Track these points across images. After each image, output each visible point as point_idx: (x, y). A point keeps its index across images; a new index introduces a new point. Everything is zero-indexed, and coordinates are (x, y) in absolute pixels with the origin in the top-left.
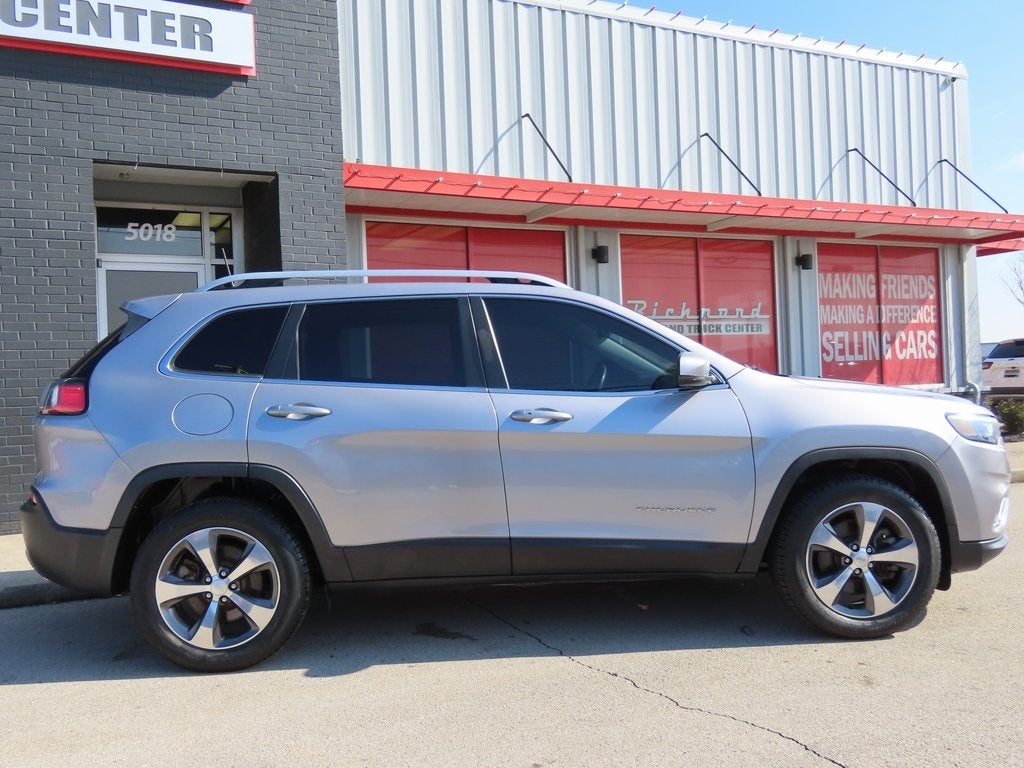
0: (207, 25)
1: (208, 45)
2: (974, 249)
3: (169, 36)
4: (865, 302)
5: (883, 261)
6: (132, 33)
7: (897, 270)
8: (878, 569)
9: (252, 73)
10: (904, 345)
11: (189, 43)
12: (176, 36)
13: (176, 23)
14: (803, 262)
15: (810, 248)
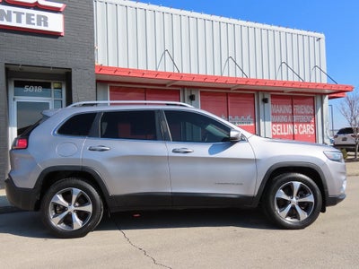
0: (46, 18)
1: (46, 25)
2: (327, 96)
3: (32, 22)
4: (287, 114)
5: (294, 101)
6: (19, 20)
7: (300, 104)
8: (300, 204)
9: (62, 34)
10: (302, 130)
11: (39, 24)
12: (35, 22)
13: (35, 17)
14: (265, 101)
15: (268, 96)
